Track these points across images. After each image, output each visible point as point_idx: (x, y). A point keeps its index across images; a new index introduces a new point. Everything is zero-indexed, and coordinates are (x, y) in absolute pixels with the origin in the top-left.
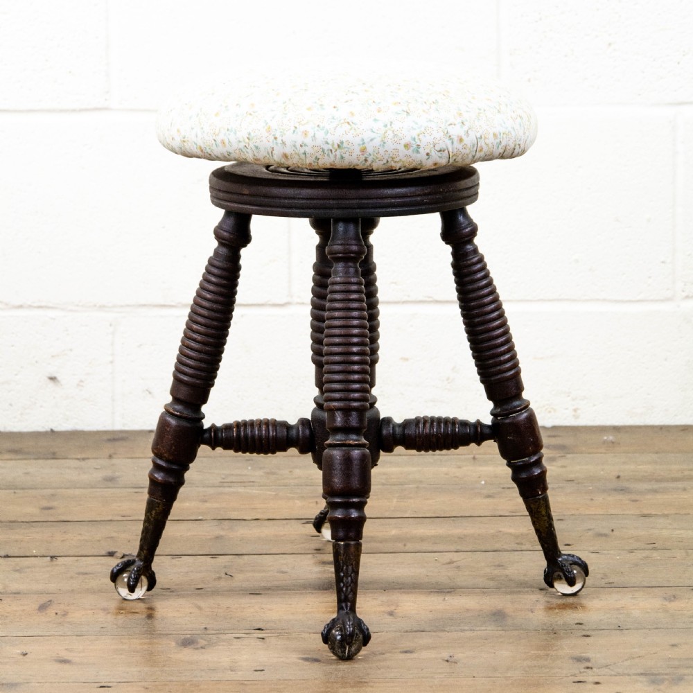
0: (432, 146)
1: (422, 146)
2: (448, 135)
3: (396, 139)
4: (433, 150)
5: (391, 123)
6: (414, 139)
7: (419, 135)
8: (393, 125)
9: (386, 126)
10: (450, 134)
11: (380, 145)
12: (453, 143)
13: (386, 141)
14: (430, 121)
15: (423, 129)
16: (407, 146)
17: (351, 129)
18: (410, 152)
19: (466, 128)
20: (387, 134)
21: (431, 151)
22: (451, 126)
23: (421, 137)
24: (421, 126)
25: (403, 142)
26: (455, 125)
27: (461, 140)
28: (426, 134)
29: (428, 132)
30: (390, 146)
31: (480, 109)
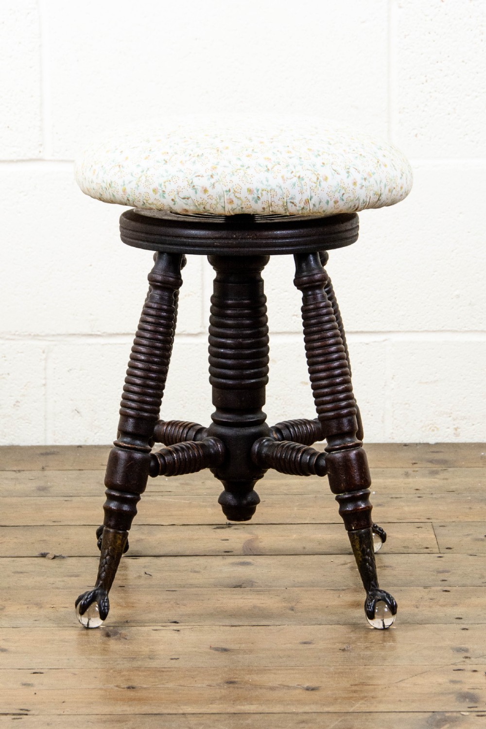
0: (176, 193)
1: (167, 192)
2: (192, 185)
3: (147, 184)
4: (177, 196)
5: (148, 169)
6: (161, 185)
7: (165, 183)
8: (148, 171)
9: (143, 171)
10: (195, 184)
11: (135, 188)
12: (196, 193)
13: (139, 184)
14: (181, 171)
15: (170, 178)
16: (155, 191)
18: (158, 196)
19: (213, 181)
20: (141, 179)
21: (175, 197)
22: (198, 178)
23: (167, 184)
24: (170, 175)
25: (152, 187)
26: (202, 177)
27: (205, 190)
28: (172, 182)
29: (174, 180)
30: (142, 190)
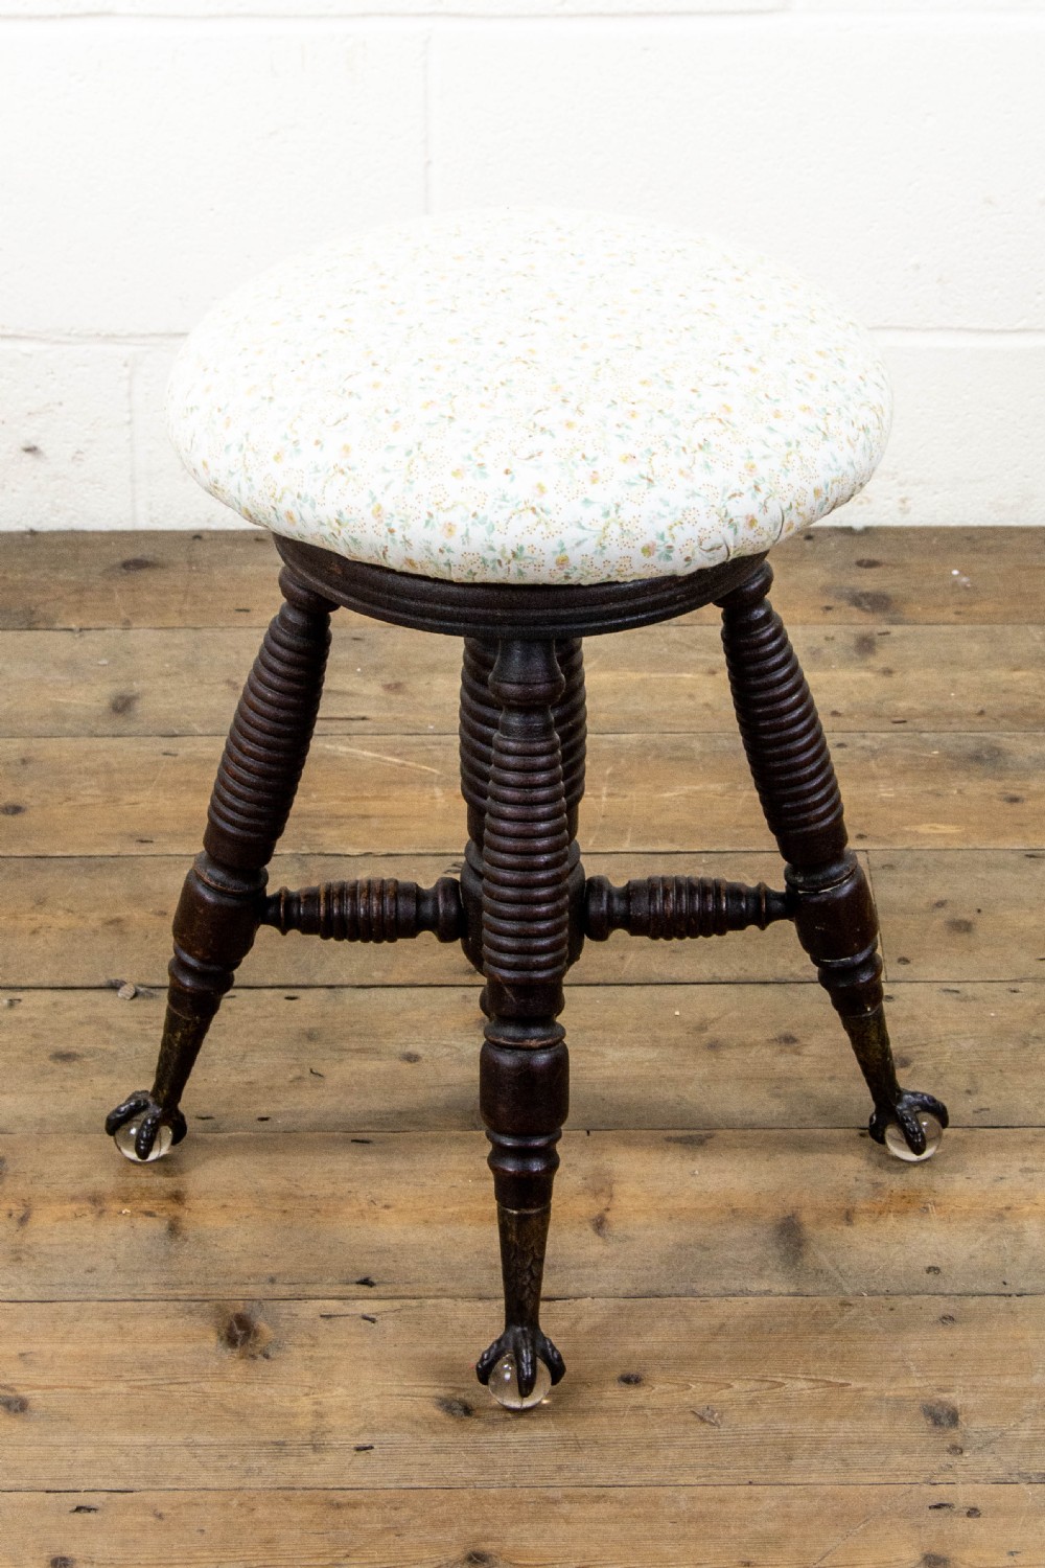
0: (696, 544)
1: (676, 546)
2: (728, 519)
3: (626, 539)
4: (697, 551)
5: (618, 506)
6: (662, 537)
7: (671, 528)
8: (620, 511)
9: (607, 514)
10: (732, 516)
11: (595, 553)
12: (736, 531)
13: (606, 543)
14: (694, 494)
15: (679, 515)
16: (648, 550)
17: (539, 523)
18: (652, 560)
19: (761, 497)
20: (608, 531)
21: (693, 553)
22: (734, 499)
23: (676, 530)
24: (676, 508)
25: (640, 544)
26: (741, 494)
27: (752, 522)
28: (686, 525)
29: (689, 518)
30: (614, 552)
31: (789, 444)
